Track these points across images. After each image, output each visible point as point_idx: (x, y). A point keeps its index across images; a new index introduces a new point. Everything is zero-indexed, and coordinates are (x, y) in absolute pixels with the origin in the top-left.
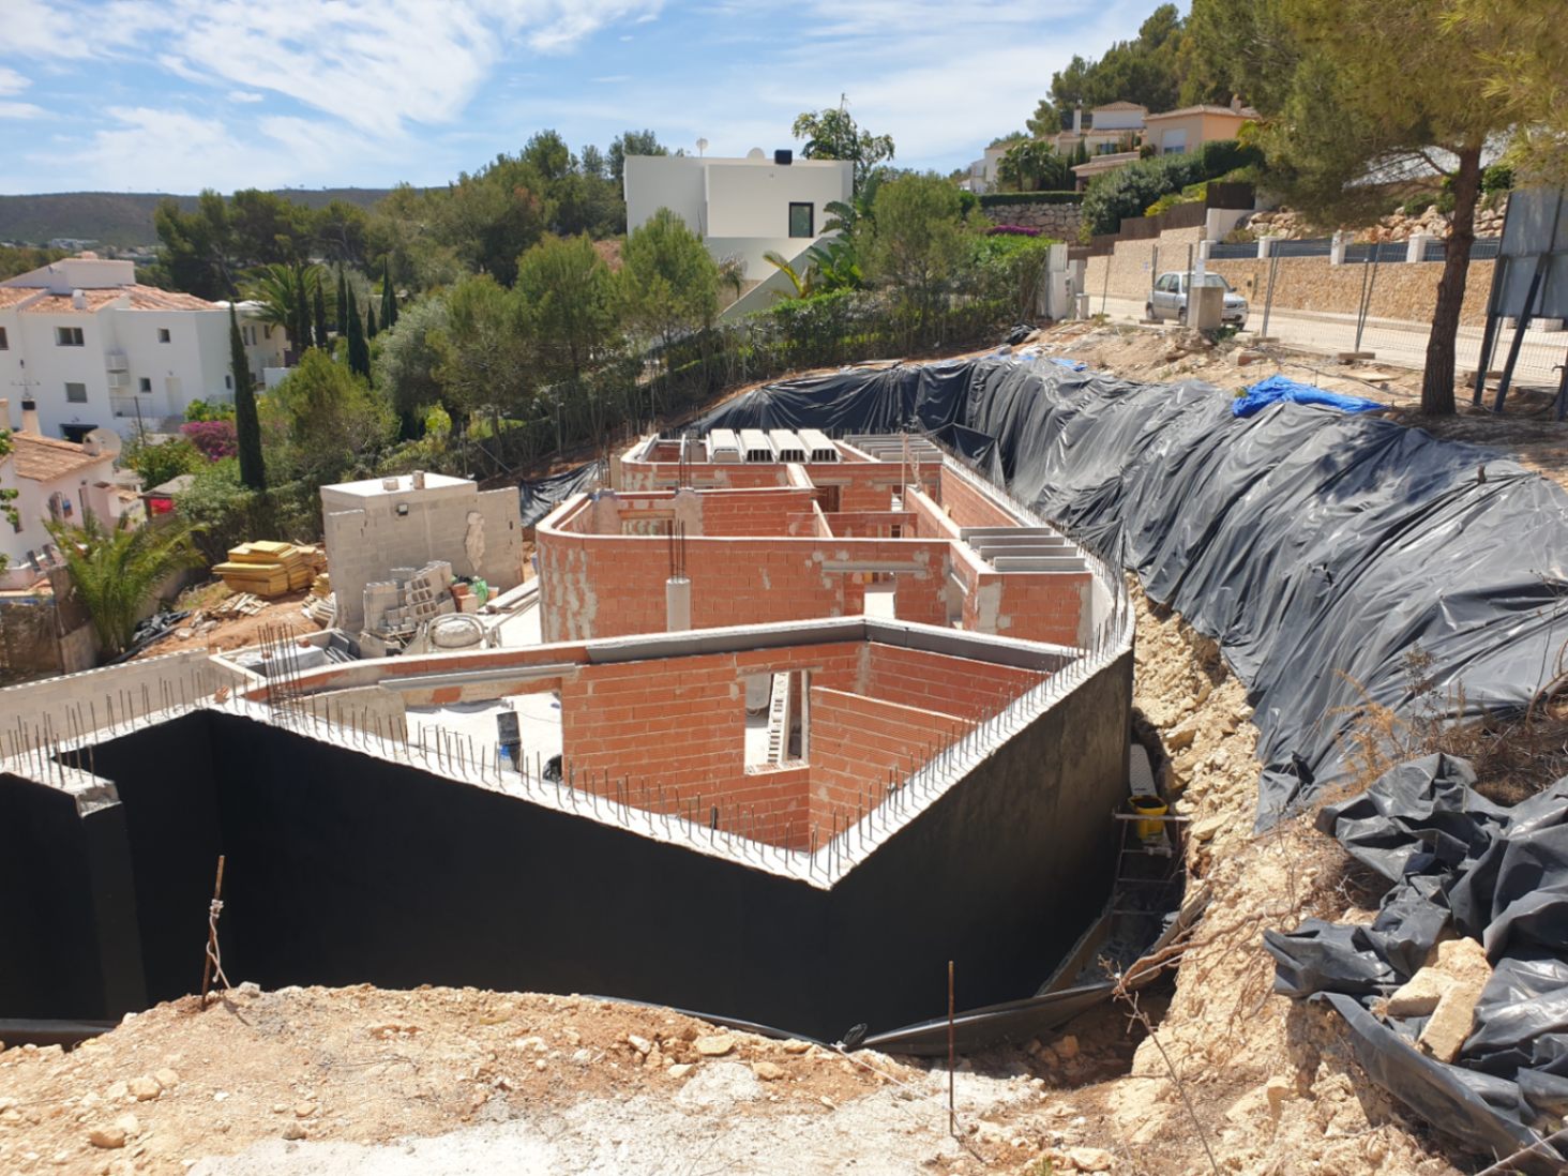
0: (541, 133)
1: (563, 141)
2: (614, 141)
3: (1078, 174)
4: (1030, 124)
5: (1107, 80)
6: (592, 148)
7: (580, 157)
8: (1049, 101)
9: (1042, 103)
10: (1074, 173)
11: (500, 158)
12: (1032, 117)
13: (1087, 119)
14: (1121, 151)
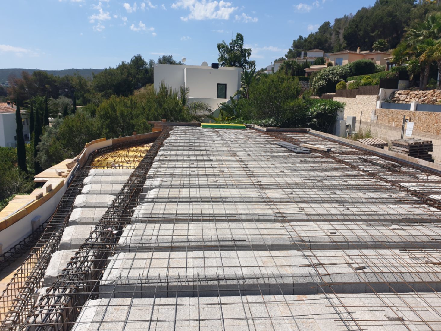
0: (136, 55)
1: (143, 58)
2: (159, 58)
3: (306, 71)
5: (310, 43)
6: (152, 61)
8: (292, 49)
9: (290, 49)
10: (305, 71)
11: (123, 62)
12: (287, 54)
13: (305, 54)
14: (319, 64)
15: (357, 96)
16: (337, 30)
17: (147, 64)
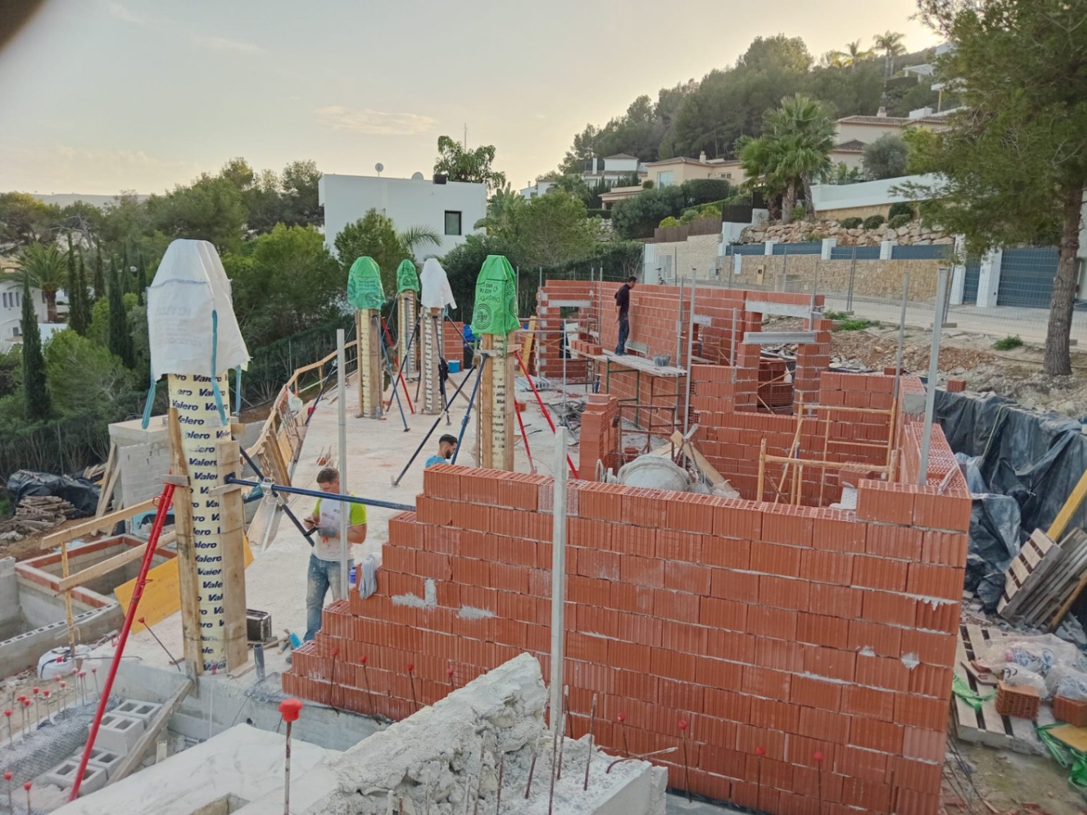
0: (234, 160)
1: (249, 166)
2: (286, 166)
3: (604, 199)
4: (561, 167)
5: (610, 140)
6: (269, 172)
7: (261, 176)
8: (573, 153)
10: (601, 198)
12: (562, 163)
13: (601, 167)
14: (629, 185)
15: (689, 238)
16: (665, 113)
17: (258, 179)
